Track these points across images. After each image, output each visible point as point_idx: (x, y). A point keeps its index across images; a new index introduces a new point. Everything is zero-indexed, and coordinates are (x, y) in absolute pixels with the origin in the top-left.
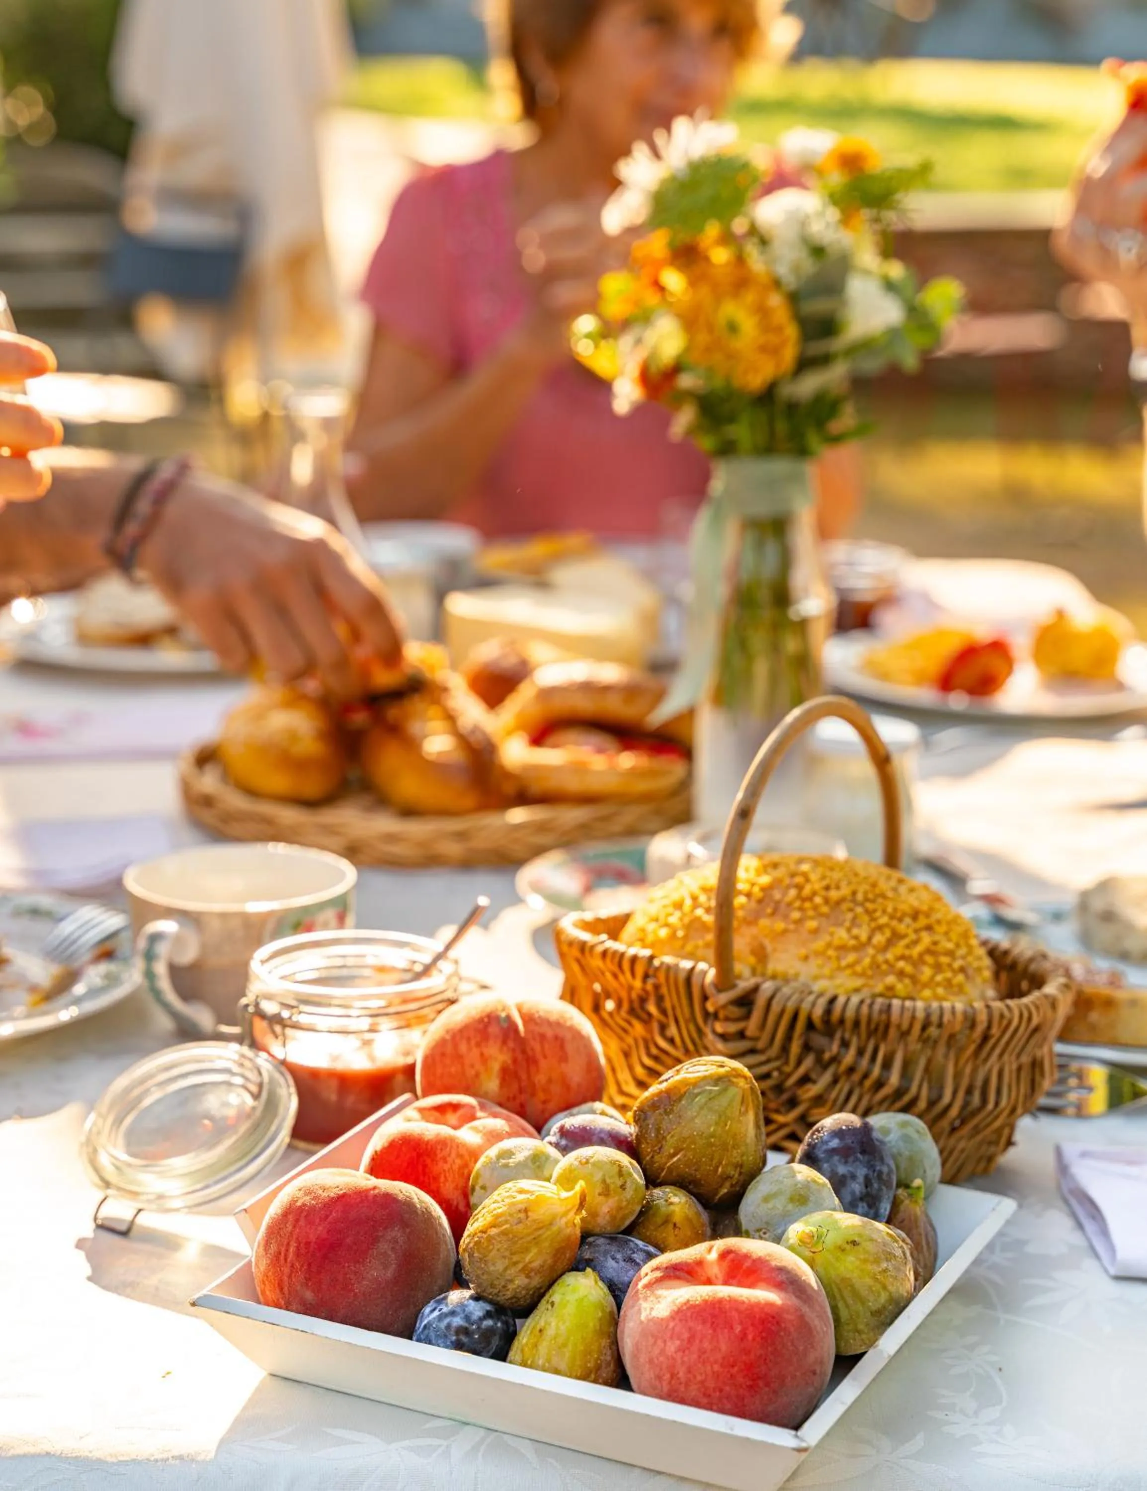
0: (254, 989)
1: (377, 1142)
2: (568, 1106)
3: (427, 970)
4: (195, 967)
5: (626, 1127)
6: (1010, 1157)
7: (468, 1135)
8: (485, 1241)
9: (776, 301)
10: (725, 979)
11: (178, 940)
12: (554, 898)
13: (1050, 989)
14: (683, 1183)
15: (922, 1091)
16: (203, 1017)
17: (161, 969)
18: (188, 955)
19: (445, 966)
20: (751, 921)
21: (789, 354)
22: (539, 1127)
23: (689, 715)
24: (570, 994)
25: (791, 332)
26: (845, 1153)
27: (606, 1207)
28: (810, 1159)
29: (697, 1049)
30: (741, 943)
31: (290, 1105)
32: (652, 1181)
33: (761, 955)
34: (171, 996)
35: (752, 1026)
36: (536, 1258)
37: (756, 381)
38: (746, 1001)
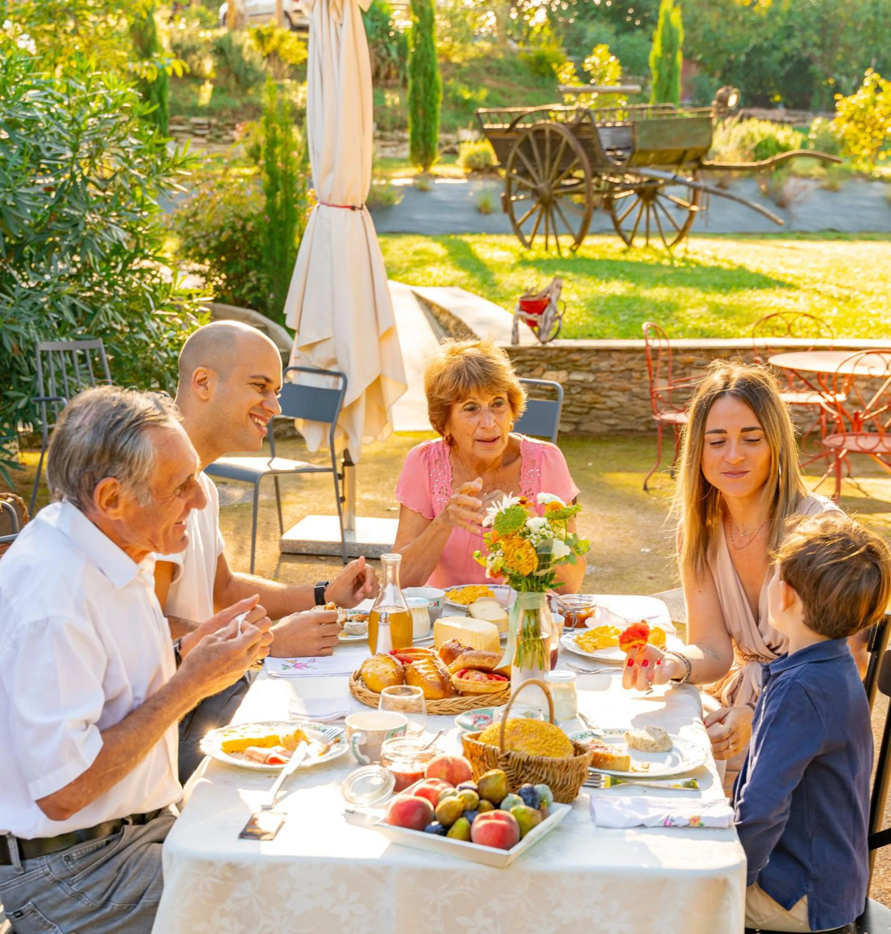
0: (382, 753)
1: (415, 790)
2: (463, 781)
3: (427, 748)
4: (365, 745)
5: (475, 787)
6: (578, 798)
7: (437, 788)
8: (440, 811)
9: (532, 551)
10: (502, 751)
11: (361, 738)
12: (464, 726)
13: (586, 755)
14: (488, 799)
15: (550, 779)
16: (366, 759)
17: (357, 746)
18: (363, 743)
19: (432, 747)
20: (509, 736)
21: (536, 565)
22: (455, 786)
23: (508, 667)
24: (465, 755)
25: (536, 559)
26: (527, 793)
27: (469, 804)
28: (519, 794)
29: (496, 767)
30: (507, 742)
31: (393, 782)
32: (481, 798)
33: (512, 745)
34: (359, 753)
35: (509, 763)
36: (453, 814)
37: (526, 573)
38: (508, 757)
